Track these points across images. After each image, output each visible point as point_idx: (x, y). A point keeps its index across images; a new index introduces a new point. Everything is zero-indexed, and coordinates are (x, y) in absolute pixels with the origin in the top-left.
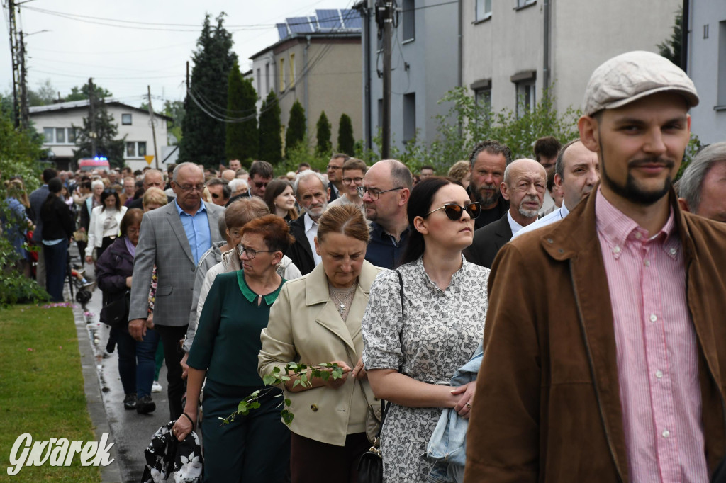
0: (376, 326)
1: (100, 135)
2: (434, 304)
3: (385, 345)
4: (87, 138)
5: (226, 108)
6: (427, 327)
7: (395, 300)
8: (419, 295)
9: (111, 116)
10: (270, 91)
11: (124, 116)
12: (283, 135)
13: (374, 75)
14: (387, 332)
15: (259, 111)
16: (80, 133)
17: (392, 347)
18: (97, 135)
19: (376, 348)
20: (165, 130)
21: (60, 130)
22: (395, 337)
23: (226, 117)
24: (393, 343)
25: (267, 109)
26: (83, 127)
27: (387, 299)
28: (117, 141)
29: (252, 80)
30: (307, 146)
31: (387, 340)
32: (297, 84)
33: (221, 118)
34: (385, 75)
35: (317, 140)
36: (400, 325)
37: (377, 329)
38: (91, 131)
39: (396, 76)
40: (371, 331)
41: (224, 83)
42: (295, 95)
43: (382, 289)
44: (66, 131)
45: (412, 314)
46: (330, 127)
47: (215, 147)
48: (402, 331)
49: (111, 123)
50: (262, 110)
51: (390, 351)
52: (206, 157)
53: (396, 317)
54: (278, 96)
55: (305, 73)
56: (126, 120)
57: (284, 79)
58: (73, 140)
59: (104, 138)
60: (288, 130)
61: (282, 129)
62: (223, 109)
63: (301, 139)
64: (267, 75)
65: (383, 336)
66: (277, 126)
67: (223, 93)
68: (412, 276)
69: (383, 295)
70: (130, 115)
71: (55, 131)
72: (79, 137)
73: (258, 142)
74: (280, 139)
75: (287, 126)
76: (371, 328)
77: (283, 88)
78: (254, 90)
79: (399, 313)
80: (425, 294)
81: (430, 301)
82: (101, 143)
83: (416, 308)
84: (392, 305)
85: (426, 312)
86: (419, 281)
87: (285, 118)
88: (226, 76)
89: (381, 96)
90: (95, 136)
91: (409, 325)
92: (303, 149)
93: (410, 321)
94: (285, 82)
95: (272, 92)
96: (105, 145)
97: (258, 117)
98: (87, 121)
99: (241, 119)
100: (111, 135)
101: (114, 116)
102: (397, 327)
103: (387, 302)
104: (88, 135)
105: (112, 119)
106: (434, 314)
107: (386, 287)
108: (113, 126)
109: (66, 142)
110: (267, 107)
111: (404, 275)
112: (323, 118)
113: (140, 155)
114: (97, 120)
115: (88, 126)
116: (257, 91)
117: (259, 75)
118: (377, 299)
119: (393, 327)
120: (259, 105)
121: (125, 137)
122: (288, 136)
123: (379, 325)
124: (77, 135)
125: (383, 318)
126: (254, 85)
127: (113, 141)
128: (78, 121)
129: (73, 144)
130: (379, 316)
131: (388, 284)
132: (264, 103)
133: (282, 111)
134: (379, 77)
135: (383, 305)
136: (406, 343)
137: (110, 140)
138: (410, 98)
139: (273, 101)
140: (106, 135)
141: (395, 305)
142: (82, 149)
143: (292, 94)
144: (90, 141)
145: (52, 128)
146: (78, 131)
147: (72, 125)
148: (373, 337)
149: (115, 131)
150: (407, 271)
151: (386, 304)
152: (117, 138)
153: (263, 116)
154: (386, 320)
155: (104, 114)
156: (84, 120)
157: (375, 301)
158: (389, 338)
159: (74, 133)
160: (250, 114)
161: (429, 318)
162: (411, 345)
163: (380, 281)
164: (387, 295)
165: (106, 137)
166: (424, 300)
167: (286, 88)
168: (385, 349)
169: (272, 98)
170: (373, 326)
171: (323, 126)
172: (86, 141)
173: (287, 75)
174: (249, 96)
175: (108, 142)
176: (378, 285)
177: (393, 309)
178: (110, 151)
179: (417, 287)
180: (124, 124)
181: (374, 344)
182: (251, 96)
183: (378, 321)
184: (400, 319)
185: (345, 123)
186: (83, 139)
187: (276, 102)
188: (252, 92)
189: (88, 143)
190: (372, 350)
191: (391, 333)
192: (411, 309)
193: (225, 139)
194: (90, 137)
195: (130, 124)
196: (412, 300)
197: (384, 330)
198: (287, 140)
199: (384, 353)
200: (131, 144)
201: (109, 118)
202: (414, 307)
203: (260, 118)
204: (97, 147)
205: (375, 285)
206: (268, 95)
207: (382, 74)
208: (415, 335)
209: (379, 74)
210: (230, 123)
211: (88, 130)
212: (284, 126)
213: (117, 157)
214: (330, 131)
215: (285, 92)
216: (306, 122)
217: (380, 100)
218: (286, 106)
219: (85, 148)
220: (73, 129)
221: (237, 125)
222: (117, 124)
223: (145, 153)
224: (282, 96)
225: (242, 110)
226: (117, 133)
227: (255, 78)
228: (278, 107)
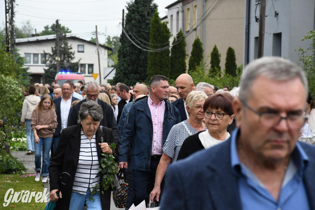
1: (62, 59)
4: (54, 61)
5: (149, 42)
9: (70, 46)
10: (179, 31)
11: (79, 46)
12: (187, 61)
13: (253, 20)
15: (171, 45)
16: (49, 57)
18: (61, 59)
20: (106, 56)
21: (36, 55)
23: (149, 48)
25: (177, 43)
26: (52, 53)
28: (74, 63)
29: (167, 23)
30: (202, 69)
32: (197, 26)
33: (145, 48)
34: (261, 21)
35: (210, 65)
38: (57, 56)
39: (269, 21)
41: (148, 24)
42: (196, 34)
44: (40, 56)
46: (220, 56)
47: (140, 68)
49: (70, 51)
50: (173, 44)
52: (133, 75)
54: (185, 34)
55: (203, 19)
56: (81, 49)
57: (189, 22)
58: (44, 62)
59: (65, 61)
60: (191, 57)
61: (186, 57)
62: (146, 42)
63: (199, 64)
64: (178, 20)
66: (183, 55)
67: (147, 31)
70: (83, 45)
71: (32, 56)
72: (48, 60)
73: (170, 66)
74: (185, 64)
75: (190, 55)
77: (188, 28)
78: (169, 30)
82: (63, 64)
87: (189, 50)
88: (149, 20)
89: (257, 35)
90: (59, 59)
92: (200, 72)
94: (189, 24)
95: (181, 31)
96: (66, 65)
97: (170, 49)
98: (54, 49)
99: (159, 50)
100: (70, 59)
101: (72, 46)
104: (54, 59)
105: (71, 48)
108: (71, 53)
109: (40, 64)
110: (177, 42)
112: (215, 50)
113: (89, 73)
114: (61, 49)
115: (55, 53)
116: (170, 31)
117: (172, 20)
120: (171, 40)
121: (79, 61)
122: (190, 62)
124: (47, 58)
126: (169, 26)
127: (71, 63)
128: (48, 49)
129: (44, 65)
132: (175, 39)
133: (187, 45)
134: (256, 21)
137: (69, 62)
138: (278, 36)
139: (181, 37)
140: (67, 59)
142: (50, 68)
143: (194, 33)
144: (55, 63)
145: (31, 54)
146: (48, 56)
147: (44, 52)
149: (73, 56)
152: (74, 61)
153: (174, 47)
155: (66, 44)
156: (52, 48)
159: (45, 57)
160: (165, 46)
165: (66, 60)
167: (190, 29)
169: (180, 36)
171: (215, 55)
172: (53, 63)
173: (191, 20)
174: (165, 34)
175: (68, 64)
178: (69, 70)
180: (78, 52)
182: (166, 33)
185: (231, 54)
186: (51, 62)
187: (184, 38)
188: (167, 31)
189: (54, 64)
193: (148, 64)
194: (55, 60)
195: (83, 52)
198: (189, 65)
200: (83, 65)
201: (69, 48)
203: (171, 49)
204: (60, 67)
206: (177, 33)
207: (258, 19)
209: (257, 20)
210: (151, 52)
211: (55, 55)
212: (188, 55)
214: (219, 59)
215: (190, 32)
216: (204, 52)
217: (256, 38)
218: (190, 41)
219: (52, 67)
220: (45, 55)
221: (156, 54)
222: (74, 52)
223: (92, 72)
224: (188, 34)
225: (159, 43)
226: (74, 58)
227: (170, 21)
228: (184, 42)
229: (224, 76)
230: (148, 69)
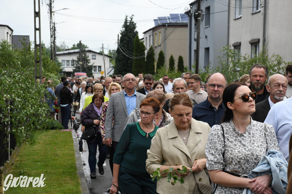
0: (212, 151)
1: (83, 63)
2: (239, 141)
3: (216, 159)
4: (78, 64)
6: (236, 151)
7: (220, 138)
8: (232, 136)
9: (88, 56)
10: (151, 46)
11: (93, 56)
12: (155, 64)
13: (193, 40)
14: (217, 153)
16: (76, 62)
17: (219, 160)
18: (82, 63)
19: (212, 161)
20: (109, 61)
21: (68, 61)
22: (220, 156)
23: (133, 56)
24: (219, 158)
25: (149, 54)
26: (77, 60)
27: (217, 138)
28: (90, 66)
29: (144, 42)
30: (165, 68)
31: (217, 157)
32: (161, 43)
33: (131, 57)
34: (197, 40)
35: (169, 66)
36: (223, 150)
37: (212, 152)
38: (80, 61)
39: (202, 41)
40: (210, 153)
41: (132, 43)
42: (161, 48)
43: (214, 134)
44: (70, 62)
45: (229, 145)
46: (175, 61)
47: (128, 68)
48: (224, 152)
49: (88, 58)
50: (147, 54)
51: (218, 162)
53: (221, 146)
54: (154, 48)
55: (165, 39)
56: (94, 57)
57: (156, 41)
58: (73, 65)
59: (85, 64)
60: (158, 62)
61: (155, 61)
62: (132, 53)
63: (163, 65)
64: (150, 40)
65: (215, 155)
66: (153, 60)
67: (132, 47)
68: (228, 127)
69: (215, 136)
70: (95, 55)
71: (66, 61)
72: (75, 64)
73: (145, 67)
74: (154, 65)
75: (157, 60)
76: (209, 151)
77: (156, 45)
78: (144, 46)
79: (223, 144)
80: (235, 136)
81: (237, 139)
82: (84, 66)
83: (231, 142)
84: (219, 141)
85: (236, 143)
86: (231, 130)
87: (157, 57)
88: (133, 40)
89: (195, 49)
90: (81, 63)
91: (228, 150)
92: (163, 70)
93: (228, 148)
94: (157, 42)
95: (151, 47)
97: (145, 57)
98: (78, 58)
99: (139, 57)
100: (88, 63)
101: (89, 56)
102: (221, 151)
103: (217, 139)
104: (79, 63)
105: (88, 57)
106: (240, 144)
107: (216, 133)
108: (88, 59)
109: (70, 66)
110: (150, 53)
111: (224, 127)
112: (172, 57)
113: (99, 71)
114: (82, 57)
115: (79, 60)
116: (145, 46)
117: (146, 40)
118: (212, 138)
119: (219, 151)
120: (146, 52)
121: (93, 64)
122: (157, 64)
123: (213, 150)
124: (74, 63)
125: (214, 147)
126: (144, 44)
127: (88, 66)
128: (75, 58)
129: (73, 67)
130: (213, 146)
131: (217, 131)
132: (148, 51)
133: (155, 54)
134: (195, 41)
135: (215, 141)
136: (227, 158)
137: (87, 65)
138: (207, 49)
139: (152, 50)
140: (86, 63)
141: (220, 141)
142: (76, 68)
143: (159, 47)
144: (79, 65)
145: (65, 60)
146: (75, 61)
147: (73, 59)
148: (210, 155)
149: (89, 61)
150: (226, 125)
151: (216, 141)
152: (90, 64)
153: (148, 56)
154: (216, 148)
155: (85, 55)
156: (77, 57)
157: (211, 139)
158: (217, 156)
159: (73, 62)
160: (142, 55)
161: (238, 146)
162: (229, 159)
163: (213, 130)
164: (216, 136)
166: (234, 138)
167: (157, 45)
168: (216, 161)
169: (151, 49)
170: (210, 150)
171: (172, 60)
172: (78, 65)
173: (158, 40)
174: (142, 48)
175: (87, 66)
176: (213, 132)
177: (219, 142)
178: (87, 69)
179: (231, 133)
180: (93, 59)
181: (211, 159)
182: (143, 48)
183: (212, 148)
184: (223, 147)
185: (181, 59)
186: (77, 65)
187: (153, 50)
188: (144, 47)
189: (78, 66)
190: (210, 162)
191: (218, 154)
192: (228, 142)
193: (132, 65)
194: (79, 64)
195: (95, 59)
196: (229, 138)
197: (215, 152)
198: (157, 66)
199: (216, 163)
200: (95, 67)
201: (87, 57)
202: (230, 142)
203: (146, 57)
204: (82, 68)
205: (211, 132)
206: (150, 48)
207: (196, 40)
208: (231, 154)
209: (195, 40)
210: (134, 59)
211: (79, 61)
212: (156, 60)
213: (90, 72)
214: (174, 63)
215: (157, 47)
216: (165, 59)
217: (195, 50)
218: (157, 52)
219: (77, 68)
220: (73, 61)
221: (137, 60)
222: (90, 59)
223: (101, 71)
224: (156, 48)
225: (139, 54)
226: (90, 63)
227: (145, 41)
228: (154, 53)
229: (177, 72)
230: (133, 68)
